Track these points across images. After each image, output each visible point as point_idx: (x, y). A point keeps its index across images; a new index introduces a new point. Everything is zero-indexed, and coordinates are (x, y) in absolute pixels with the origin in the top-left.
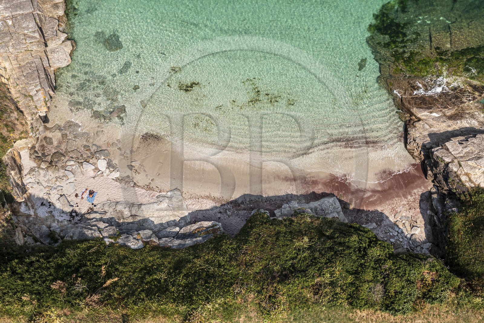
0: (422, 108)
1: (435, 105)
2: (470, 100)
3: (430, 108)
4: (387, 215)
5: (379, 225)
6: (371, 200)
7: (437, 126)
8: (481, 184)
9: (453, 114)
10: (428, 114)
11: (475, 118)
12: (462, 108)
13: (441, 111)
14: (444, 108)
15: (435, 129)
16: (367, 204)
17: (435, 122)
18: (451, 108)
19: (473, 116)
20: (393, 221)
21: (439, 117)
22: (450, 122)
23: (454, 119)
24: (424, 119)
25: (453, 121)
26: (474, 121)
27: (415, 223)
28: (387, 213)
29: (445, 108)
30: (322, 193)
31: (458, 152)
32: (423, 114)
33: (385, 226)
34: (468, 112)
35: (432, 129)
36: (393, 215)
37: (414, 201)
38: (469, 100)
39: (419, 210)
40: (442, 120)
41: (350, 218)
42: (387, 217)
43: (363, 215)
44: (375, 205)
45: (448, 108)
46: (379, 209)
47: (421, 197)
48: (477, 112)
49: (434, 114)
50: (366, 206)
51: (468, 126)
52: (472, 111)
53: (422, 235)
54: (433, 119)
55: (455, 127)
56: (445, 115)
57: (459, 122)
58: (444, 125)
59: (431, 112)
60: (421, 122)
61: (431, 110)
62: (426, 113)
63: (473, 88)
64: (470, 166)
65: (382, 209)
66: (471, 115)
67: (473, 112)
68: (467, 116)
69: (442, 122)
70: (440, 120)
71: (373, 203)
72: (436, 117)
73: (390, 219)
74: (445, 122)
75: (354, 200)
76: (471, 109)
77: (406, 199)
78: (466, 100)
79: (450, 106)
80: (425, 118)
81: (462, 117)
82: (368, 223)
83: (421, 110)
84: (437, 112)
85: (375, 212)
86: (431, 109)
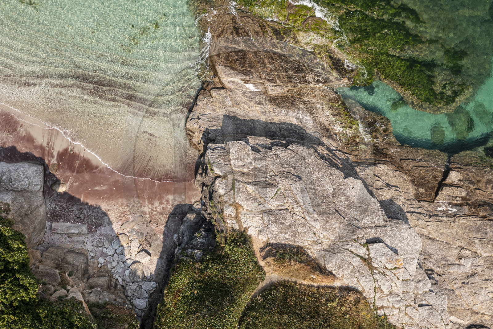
0: (234, 69)
1: (257, 71)
2: (318, 82)
3: (248, 73)
4: (112, 219)
5: (92, 231)
6: (97, 188)
7: (246, 107)
8: (249, 229)
9: (281, 95)
10: (240, 82)
11: (312, 114)
12: (300, 90)
13: (263, 84)
14: (269, 81)
15: (239, 112)
16: (88, 193)
17: (244, 99)
18: (281, 84)
19: (310, 110)
20: (116, 231)
21: (256, 93)
22: (270, 108)
23: (278, 105)
24: (230, 89)
25: (274, 107)
26: (308, 118)
27: (148, 246)
28: (112, 216)
29: (271, 81)
30: (27, 154)
31: (241, 164)
32: (232, 79)
33: (101, 235)
34: (306, 99)
35: (236, 109)
36: (120, 223)
37: (161, 214)
38: (318, 80)
39: (163, 228)
40: (257, 99)
41: (53, 205)
42: (110, 223)
43: (75, 208)
44: (100, 198)
45: (276, 82)
46: (104, 206)
47: (175, 209)
48: (322, 104)
49: (250, 87)
50: (85, 194)
51: (295, 122)
52: (314, 101)
53: (150, 267)
54: (244, 93)
55: (274, 117)
56: (266, 93)
57: (284, 111)
58: (258, 108)
59: (246, 81)
60: (222, 92)
61: (247, 78)
62: (237, 79)
63: (333, 64)
64: (248, 193)
65: (108, 208)
66: (309, 106)
67: (313, 103)
68: (302, 106)
69: (256, 103)
70: (254, 98)
71: (99, 195)
72: (251, 92)
73: (114, 226)
74: (261, 104)
75: (71, 180)
76: (314, 97)
77: (150, 206)
78: (312, 80)
79: (281, 81)
80: (232, 87)
81: (292, 104)
82: (77, 222)
83: (232, 71)
84: (255, 84)
85: (95, 208)
86: (248, 75)
